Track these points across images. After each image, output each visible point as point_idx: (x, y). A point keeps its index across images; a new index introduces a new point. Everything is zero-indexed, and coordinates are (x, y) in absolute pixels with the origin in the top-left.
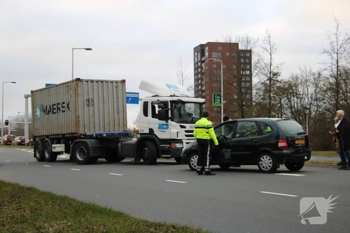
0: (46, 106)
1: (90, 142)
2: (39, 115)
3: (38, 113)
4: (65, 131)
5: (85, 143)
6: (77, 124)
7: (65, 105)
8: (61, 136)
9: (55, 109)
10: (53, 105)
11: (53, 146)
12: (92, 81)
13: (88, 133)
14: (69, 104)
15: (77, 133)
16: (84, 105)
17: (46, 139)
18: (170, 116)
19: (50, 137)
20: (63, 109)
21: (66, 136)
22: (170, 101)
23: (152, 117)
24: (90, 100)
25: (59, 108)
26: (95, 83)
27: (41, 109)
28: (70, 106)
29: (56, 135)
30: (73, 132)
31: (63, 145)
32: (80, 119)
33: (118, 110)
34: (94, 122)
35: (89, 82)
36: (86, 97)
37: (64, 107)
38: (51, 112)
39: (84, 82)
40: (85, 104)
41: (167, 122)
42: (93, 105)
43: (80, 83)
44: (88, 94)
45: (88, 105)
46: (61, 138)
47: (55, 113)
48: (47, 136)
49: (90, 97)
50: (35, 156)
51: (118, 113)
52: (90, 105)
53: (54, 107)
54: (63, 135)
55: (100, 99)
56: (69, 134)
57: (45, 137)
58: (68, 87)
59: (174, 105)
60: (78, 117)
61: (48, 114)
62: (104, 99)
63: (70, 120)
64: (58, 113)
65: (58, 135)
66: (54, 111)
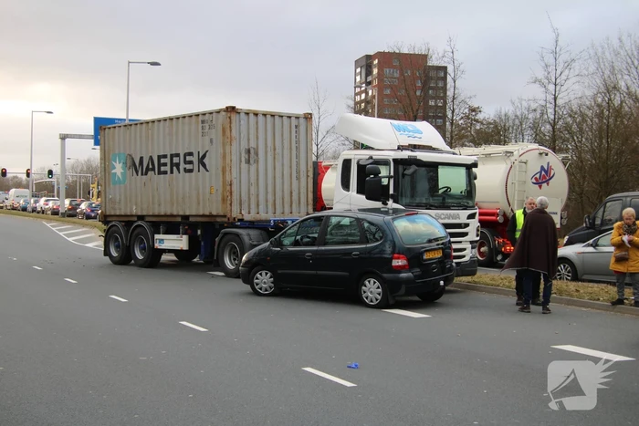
0: (141, 159)
1: (249, 235)
2: (119, 174)
3: (118, 169)
4: (191, 210)
5: (237, 235)
6: (227, 198)
7: (195, 159)
8: (179, 219)
9: (165, 164)
10: (159, 157)
11: (157, 236)
12: (256, 114)
13: (247, 217)
14: (204, 156)
15: (225, 216)
16: (241, 161)
17: (139, 223)
18: (391, 192)
19: (147, 219)
20: (188, 167)
21: (191, 219)
22: (394, 160)
23: (358, 192)
24: (252, 151)
25: (178, 165)
26: (261, 118)
27: (125, 163)
28: (206, 161)
29: (166, 216)
30: (214, 213)
31: (185, 238)
32: (235, 188)
33: (298, 172)
34: (258, 195)
35: (251, 115)
36: (244, 145)
37: (191, 162)
38: (153, 169)
39: (242, 115)
40: (243, 159)
41: (385, 204)
42: (257, 162)
43: (234, 116)
44: (249, 140)
45: (248, 162)
46: (179, 224)
47: (165, 173)
48: (141, 218)
49: (253, 144)
50: (107, 253)
51: (298, 178)
52: (252, 161)
53: (163, 161)
54: (186, 217)
55: (269, 149)
56: (203, 216)
57: (136, 219)
58: (203, 122)
59: (401, 168)
60: (231, 185)
61: (146, 174)
62: (275, 149)
63: (208, 190)
64: (172, 172)
65: (172, 216)
66: (163, 169)
